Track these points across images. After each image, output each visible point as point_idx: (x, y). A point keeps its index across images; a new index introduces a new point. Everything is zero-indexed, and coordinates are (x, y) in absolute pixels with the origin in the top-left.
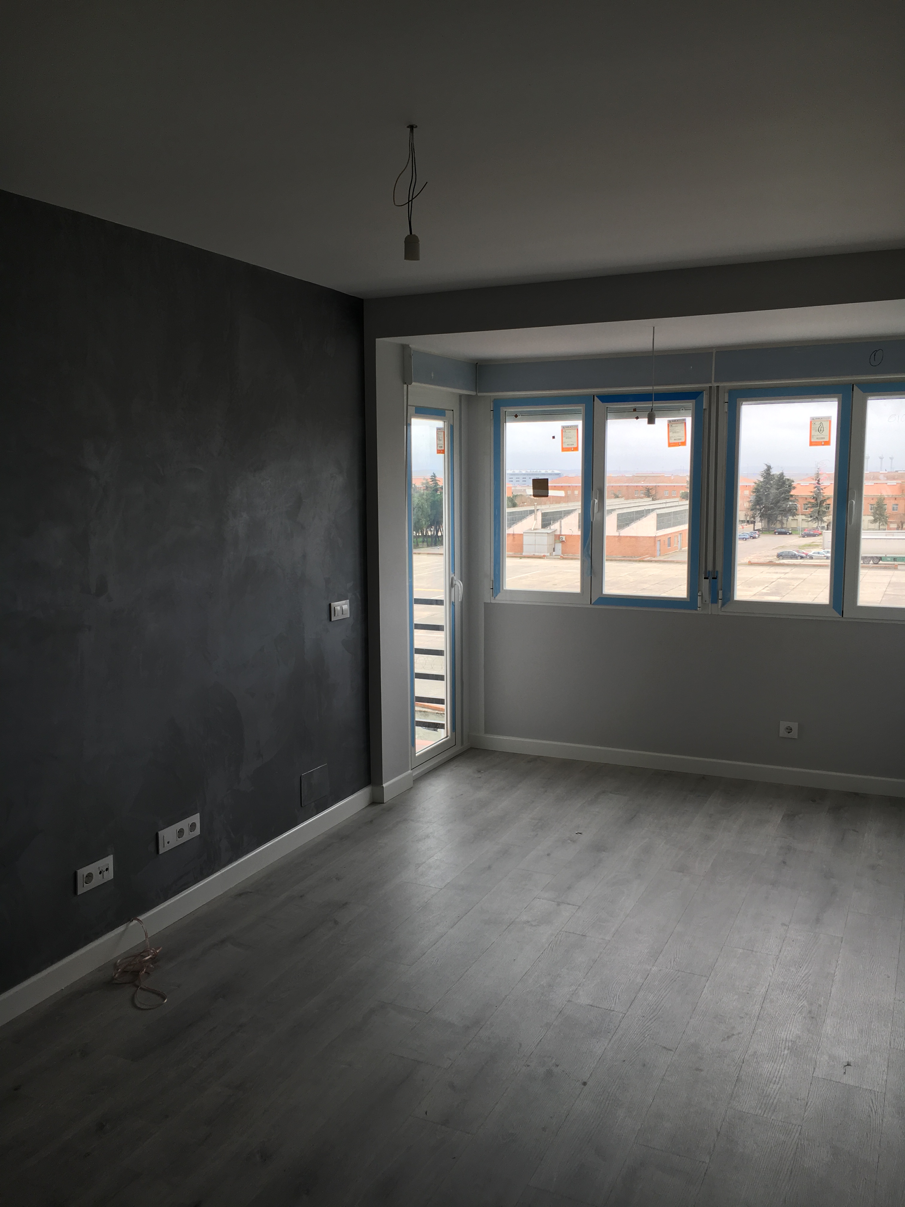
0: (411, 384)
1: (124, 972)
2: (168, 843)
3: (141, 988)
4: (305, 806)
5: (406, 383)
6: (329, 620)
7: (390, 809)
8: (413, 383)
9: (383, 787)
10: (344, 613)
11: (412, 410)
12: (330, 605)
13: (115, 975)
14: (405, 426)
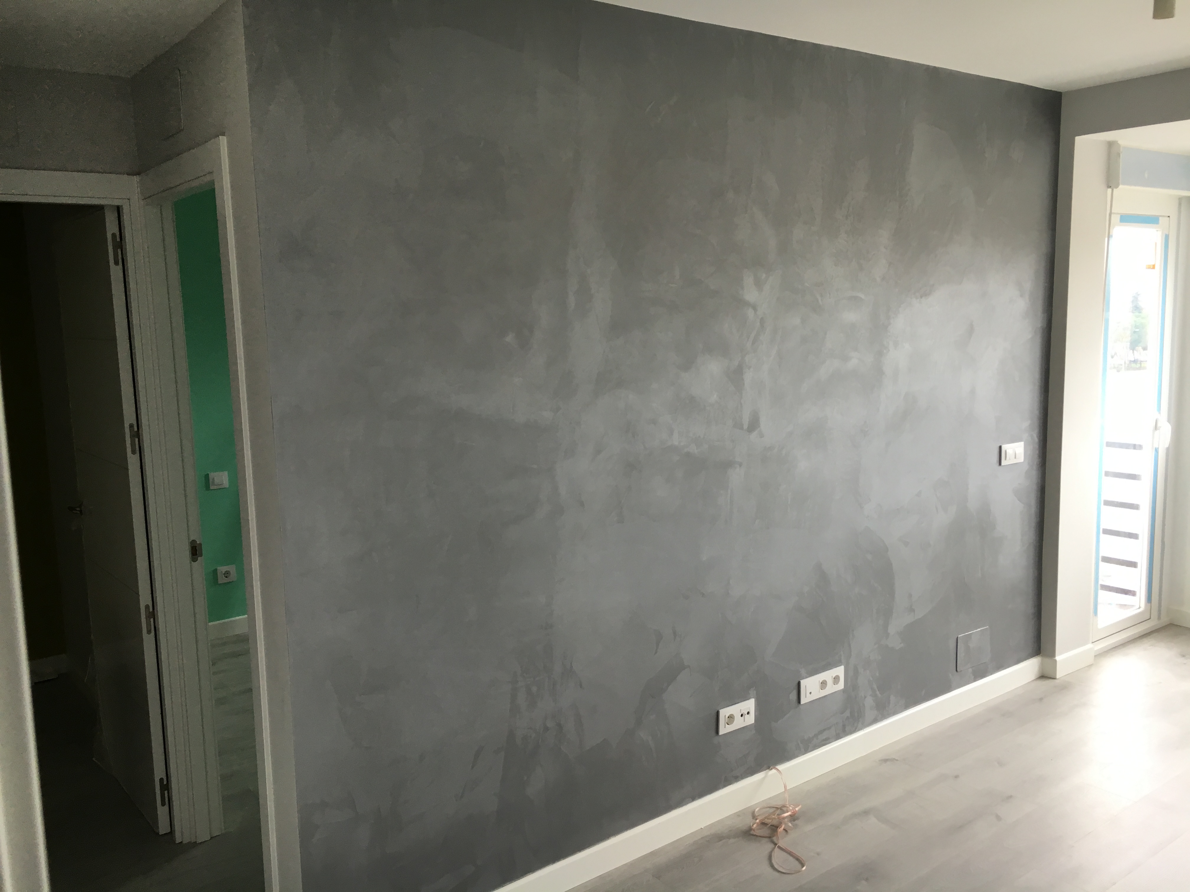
0: (1117, 187)
1: (763, 824)
2: (810, 693)
3: (779, 847)
4: (961, 671)
5: (1110, 187)
6: (998, 464)
7: (1065, 687)
8: (1121, 186)
9: (1056, 661)
10: (1017, 457)
11: (1115, 219)
12: (1000, 447)
13: (753, 825)
14: (1106, 239)
